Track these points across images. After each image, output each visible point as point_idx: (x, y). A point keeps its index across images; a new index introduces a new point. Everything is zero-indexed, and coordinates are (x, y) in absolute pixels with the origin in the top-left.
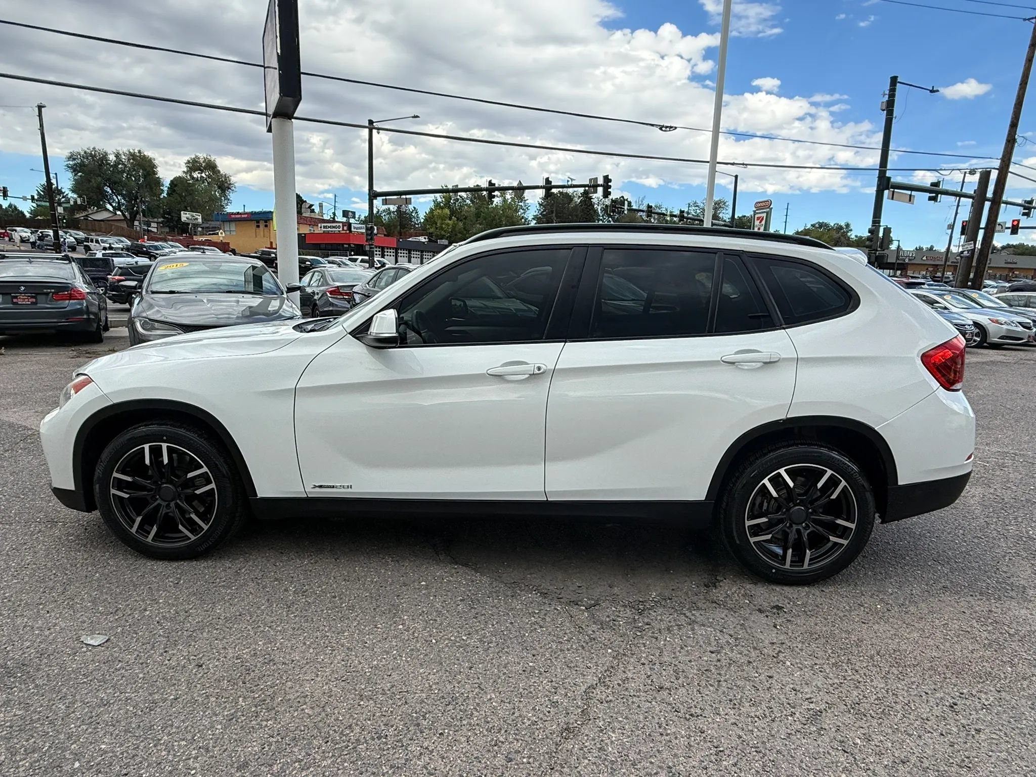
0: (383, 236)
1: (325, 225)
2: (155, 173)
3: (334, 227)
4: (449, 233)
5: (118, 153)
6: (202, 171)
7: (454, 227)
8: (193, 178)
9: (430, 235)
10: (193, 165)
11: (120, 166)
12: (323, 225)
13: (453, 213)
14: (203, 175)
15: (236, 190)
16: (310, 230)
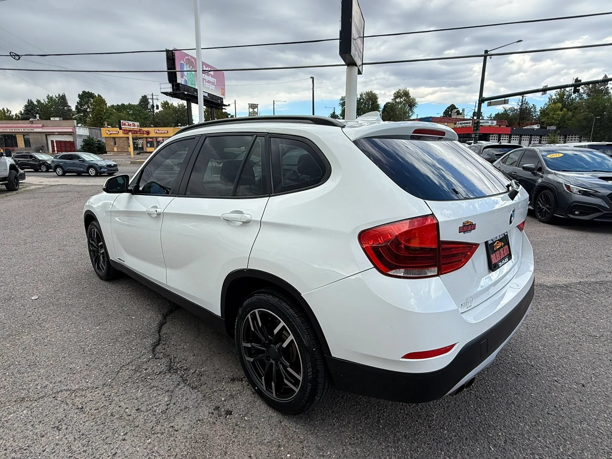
0: (505, 126)
1: (461, 122)
2: (377, 102)
3: (466, 123)
4: (558, 120)
5: (362, 94)
6: (401, 98)
7: (564, 116)
8: (396, 102)
9: (542, 123)
10: (398, 95)
11: (361, 100)
12: (460, 122)
13: (564, 106)
14: (402, 100)
15: (418, 106)
16: (455, 126)
